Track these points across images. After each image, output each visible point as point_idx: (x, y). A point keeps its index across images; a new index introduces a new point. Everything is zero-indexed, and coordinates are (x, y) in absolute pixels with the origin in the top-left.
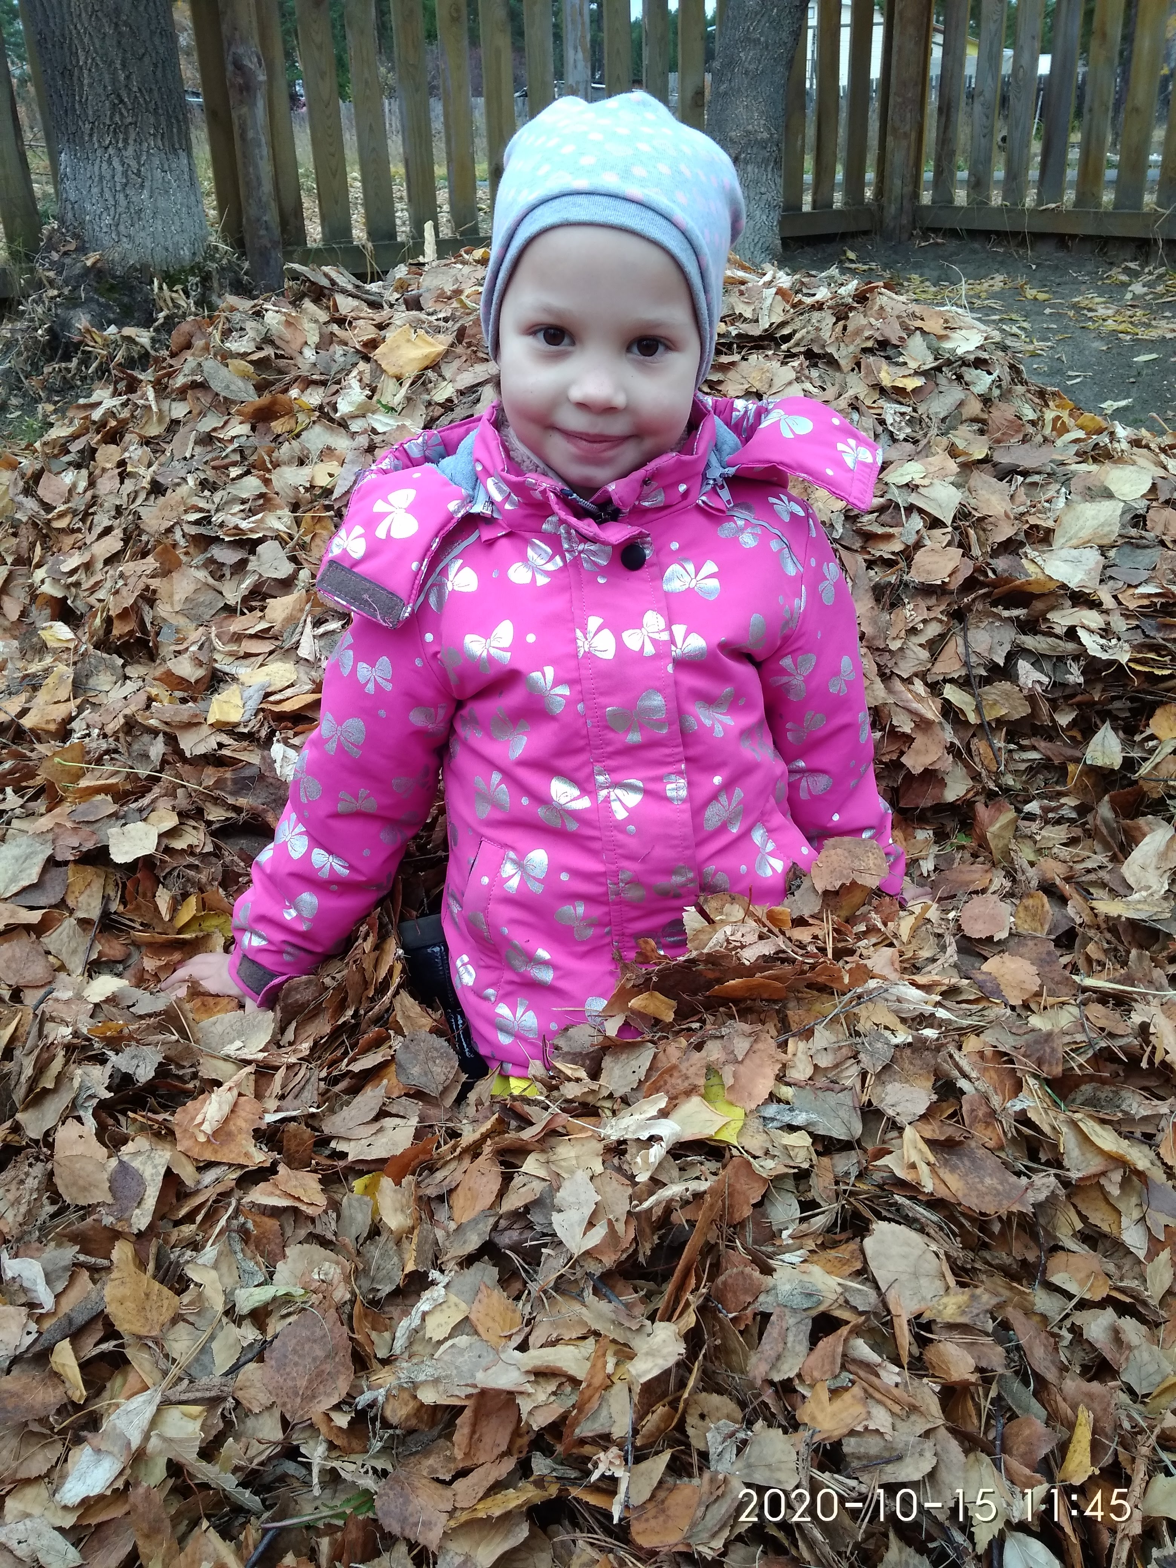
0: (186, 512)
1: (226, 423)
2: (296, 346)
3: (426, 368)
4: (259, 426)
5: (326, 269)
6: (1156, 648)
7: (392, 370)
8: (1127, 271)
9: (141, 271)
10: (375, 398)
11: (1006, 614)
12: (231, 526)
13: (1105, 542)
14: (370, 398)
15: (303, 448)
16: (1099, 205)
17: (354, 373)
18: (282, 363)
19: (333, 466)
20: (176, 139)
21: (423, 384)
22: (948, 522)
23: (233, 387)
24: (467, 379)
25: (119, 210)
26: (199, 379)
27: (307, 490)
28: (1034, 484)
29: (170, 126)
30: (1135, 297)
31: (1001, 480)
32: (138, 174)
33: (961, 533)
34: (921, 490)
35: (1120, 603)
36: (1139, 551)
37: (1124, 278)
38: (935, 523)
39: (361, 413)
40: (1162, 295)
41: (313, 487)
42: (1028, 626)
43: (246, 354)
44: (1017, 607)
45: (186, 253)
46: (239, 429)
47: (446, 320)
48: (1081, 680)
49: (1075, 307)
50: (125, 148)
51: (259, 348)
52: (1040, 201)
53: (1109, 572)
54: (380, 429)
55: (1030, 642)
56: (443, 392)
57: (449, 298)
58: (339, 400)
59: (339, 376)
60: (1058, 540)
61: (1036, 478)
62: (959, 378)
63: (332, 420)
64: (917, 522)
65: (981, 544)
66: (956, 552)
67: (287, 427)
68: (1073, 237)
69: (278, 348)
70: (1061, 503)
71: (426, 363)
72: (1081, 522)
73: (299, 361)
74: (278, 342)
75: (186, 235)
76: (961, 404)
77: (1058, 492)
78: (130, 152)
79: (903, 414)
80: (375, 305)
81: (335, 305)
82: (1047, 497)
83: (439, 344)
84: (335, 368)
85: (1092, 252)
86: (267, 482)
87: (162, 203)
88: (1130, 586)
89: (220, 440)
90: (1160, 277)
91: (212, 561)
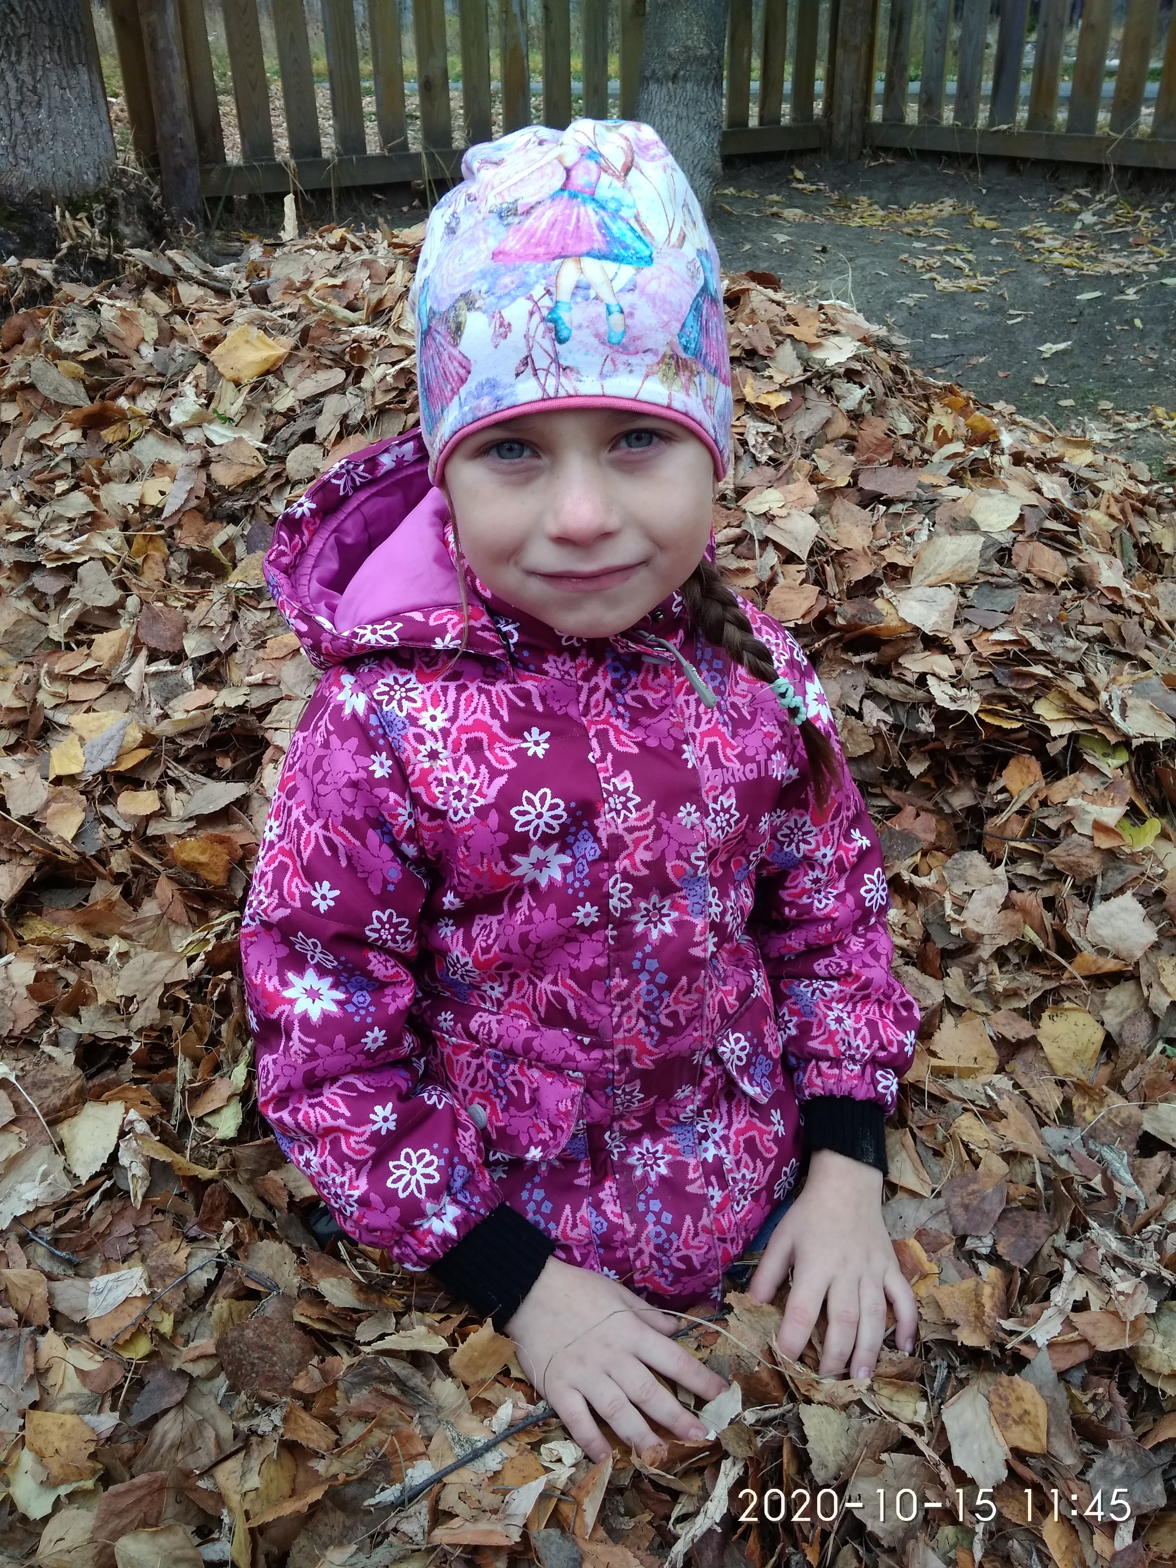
0: (8, 531)
1: (57, 428)
2: (132, 343)
3: (268, 372)
4: (90, 432)
5: (170, 253)
6: (1007, 700)
7: (229, 374)
8: (1078, 198)
9: (41, 197)
10: (212, 406)
11: (856, 659)
12: (54, 549)
13: (965, 578)
14: (207, 406)
15: (134, 460)
16: (1051, 127)
17: (190, 378)
18: (116, 362)
19: (163, 482)
20: (74, 52)
21: (265, 389)
22: (804, 556)
23: (62, 390)
24: (308, 388)
25: (16, 130)
26: (27, 380)
27: (136, 509)
28: (897, 515)
29: (66, 37)
30: (1084, 227)
31: (865, 507)
32: (34, 91)
33: (817, 570)
34: (778, 522)
35: (973, 649)
36: (998, 591)
37: (1074, 206)
38: (790, 558)
39: (197, 423)
40: (1111, 226)
41: (142, 505)
42: (881, 670)
43: (77, 353)
44: (867, 651)
45: (90, 178)
46: (70, 436)
47: (292, 316)
48: (932, 729)
49: (1023, 237)
50: (19, 61)
51: (92, 347)
52: (992, 121)
53: (967, 614)
54: (217, 441)
55: (882, 685)
56: (284, 401)
57: (299, 290)
58: (172, 409)
59: (176, 379)
60: (916, 578)
61: (899, 508)
62: (829, 390)
63: (166, 431)
64: (772, 557)
65: (839, 582)
66: (812, 590)
67: (119, 436)
68: (1025, 160)
69: (111, 346)
70: (923, 536)
71: (267, 367)
72: (940, 558)
73: (135, 361)
74: (111, 340)
75: (89, 159)
76: (828, 422)
77: (921, 523)
78: (24, 67)
79: (766, 434)
80: (223, 293)
81: (177, 294)
82: (910, 528)
83: (281, 346)
84: (173, 368)
85: (1044, 177)
86: (95, 499)
87: (62, 124)
88: (985, 630)
89: (50, 448)
90: (1111, 205)
91: (31, 591)
